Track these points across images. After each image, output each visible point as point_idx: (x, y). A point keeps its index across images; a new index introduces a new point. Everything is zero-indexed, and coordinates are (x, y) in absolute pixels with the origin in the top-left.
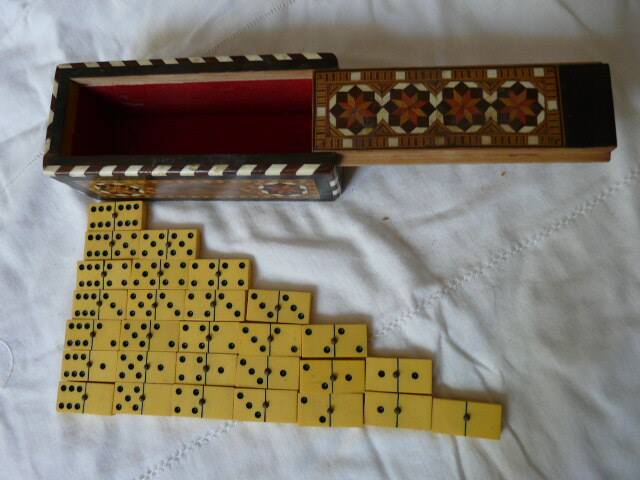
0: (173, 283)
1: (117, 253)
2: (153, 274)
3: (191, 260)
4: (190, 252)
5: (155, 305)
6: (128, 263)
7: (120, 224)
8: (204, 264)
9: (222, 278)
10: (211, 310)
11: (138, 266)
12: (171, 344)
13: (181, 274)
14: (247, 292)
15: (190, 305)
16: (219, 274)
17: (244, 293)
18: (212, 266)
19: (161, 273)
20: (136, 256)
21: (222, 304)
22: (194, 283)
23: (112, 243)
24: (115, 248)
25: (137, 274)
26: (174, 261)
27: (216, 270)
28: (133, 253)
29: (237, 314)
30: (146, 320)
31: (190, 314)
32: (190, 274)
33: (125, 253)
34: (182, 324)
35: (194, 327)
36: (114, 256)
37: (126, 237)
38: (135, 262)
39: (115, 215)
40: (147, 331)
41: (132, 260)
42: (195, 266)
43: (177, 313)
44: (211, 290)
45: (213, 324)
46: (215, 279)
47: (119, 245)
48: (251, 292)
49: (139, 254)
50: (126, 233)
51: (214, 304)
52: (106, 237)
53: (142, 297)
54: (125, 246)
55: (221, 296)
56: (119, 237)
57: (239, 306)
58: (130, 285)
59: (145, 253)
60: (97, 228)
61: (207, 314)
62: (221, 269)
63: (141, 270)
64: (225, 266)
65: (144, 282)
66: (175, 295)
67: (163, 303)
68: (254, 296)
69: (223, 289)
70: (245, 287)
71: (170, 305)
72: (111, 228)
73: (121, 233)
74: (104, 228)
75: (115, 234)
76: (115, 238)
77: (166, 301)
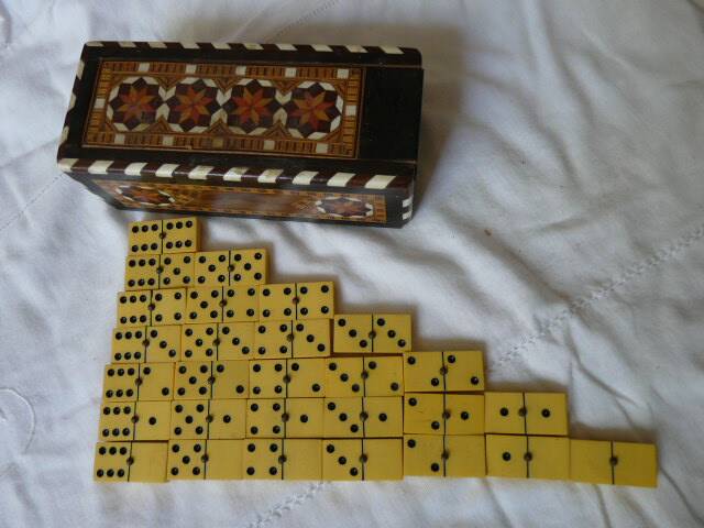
0: (240, 314)
1: (167, 281)
2: (214, 304)
3: (260, 286)
4: (258, 276)
5: (217, 342)
6: (182, 292)
7: (169, 246)
8: (276, 290)
9: (300, 306)
10: (288, 345)
11: (194, 295)
12: (240, 389)
13: (250, 303)
14: (332, 321)
15: (261, 340)
16: (296, 300)
17: (328, 322)
18: (287, 291)
19: (224, 303)
20: (190, 284)
21: (301, 337)
22: (266, 314)
23: (160, 270)
24: (164, 276)
25: (194, 305)
26: (240, 288)
27: (292, 295)
28: (186, 280)
29: (321, 348)
30: (207, 361)
31: (262, 351)
32: (262, 303)
33: (177, 281)
34: (253, 364)
35: (267, 367)
36: (163, 285)
37: (177, 262)
38: (190, 291)
39: (163, 235)
40: (208, 374)
41: (186, 288)
42: (266, 293)
43: (245, 351)
44: (287, 320)
45: (291, 363)
46: (292, 307)
47: (168, 272)
48: (337, 318)
49: (194, 282)
50: (177, 257)
51: (291, 337)
52: (152, 262)
53: (199, 333)
54: (177, 272)
55: (300, 328)
56: (168, 261)
57: (322, 338)
58: (186, 319)
59: (201, 280)
60: (140, 251)
61: (283, 350)
62: (299, 294)
63: (198, 301)
64: (304, 291)
65: (204, 314)
66: (242, 329)
67: (227, 340)
68: (342, 323)
69: (302, 319)
70: (330, 314)
71: (236, 342)
72: (158, 251)
73: (171, 257)
74: (149, 251)
75: (163, 258)
76: (162, 263)
77: (230, 337)
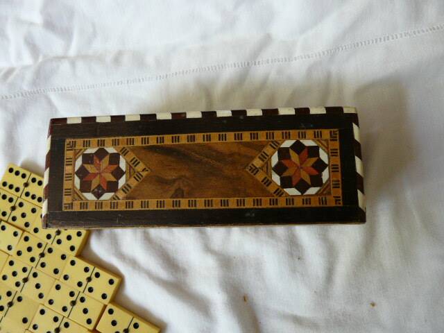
0: (49, 269)
1: (14, 219)
2: (36, 252)
3: (71, 256)
4: (72, 248)
5: (26, 280)
6: (20, 232)
7: (27, 194)
8: (81, 264)
9: (90, 285)
10: (69, 307)
11: (26, 239)
12: (25, 321)
13: (59, 263)
14: (105, 306)
15: (54, 294)
16: (89, 279)
17: (102, 305)
18: (86, 270)
19: (42, 255)
20: (27, 229)
21: (80, 306)
22: (66, 278)
23: (13, 208)
24: (14, 214)
25: (23, 246)
26: (59, 250)
27: (88, 275)
28: (27, 225)
29: (89, 321)
30: (14, 289)
31: (51, 302)
32: (66, 268)
33: (20, 222)
34: (41, 307)
36: (10, 221)
37: (27, 209)
38: (26, 234)
39: (26, 185)
40: (10, 299)
41: (24, 231)
42: (73, 263)
43: (41, 296)
44: (76, 289)
45: (65, 320)
46: (84, 282)
47: (17, 213)
48: (110, 306)
49: (31, 229)
50: (29, 204)
51: (73, 303)
52: (11, 200)
53: (17, 267)
54: (23, 215)
55: (82, 300)
56: (21, 205)
57: (93, 315)
58: (13, 252)
59: (36, 230)
60: (7, 188)
61: (65, 309)
62: (93, 276)
63: (28, 244)
64: (97, 275)
65: (26, 256)
66: (46, 278)
67: (32, 281)
68: (111, 312)
69: (86, 294)
70: (106, 301)
71: (38, 286)
72: (18, 194)
73: (25, 203)
74: (13, 191)
75: (19, 201)
76: (17, 205)
77: (36, 281)
